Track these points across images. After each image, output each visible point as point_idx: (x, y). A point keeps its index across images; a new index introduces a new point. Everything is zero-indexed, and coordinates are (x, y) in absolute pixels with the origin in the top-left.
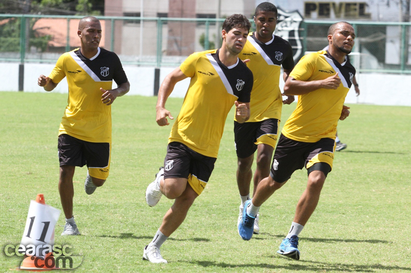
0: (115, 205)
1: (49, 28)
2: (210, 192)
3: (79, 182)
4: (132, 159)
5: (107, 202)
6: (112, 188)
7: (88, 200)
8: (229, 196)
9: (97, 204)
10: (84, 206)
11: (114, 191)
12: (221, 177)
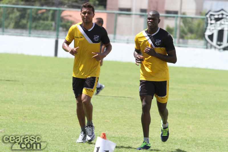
0: (136, 138)
1: (70, 16)
2: (193, 131)
3: (109, 121)
4: (138, 106)
5: (130, 135)
6: (131, 126)
7: (118, 133)
8: (206, 135)
9: (125, 137)
10: (117, 138)
11: (133, 128)
12: (198, 121)
